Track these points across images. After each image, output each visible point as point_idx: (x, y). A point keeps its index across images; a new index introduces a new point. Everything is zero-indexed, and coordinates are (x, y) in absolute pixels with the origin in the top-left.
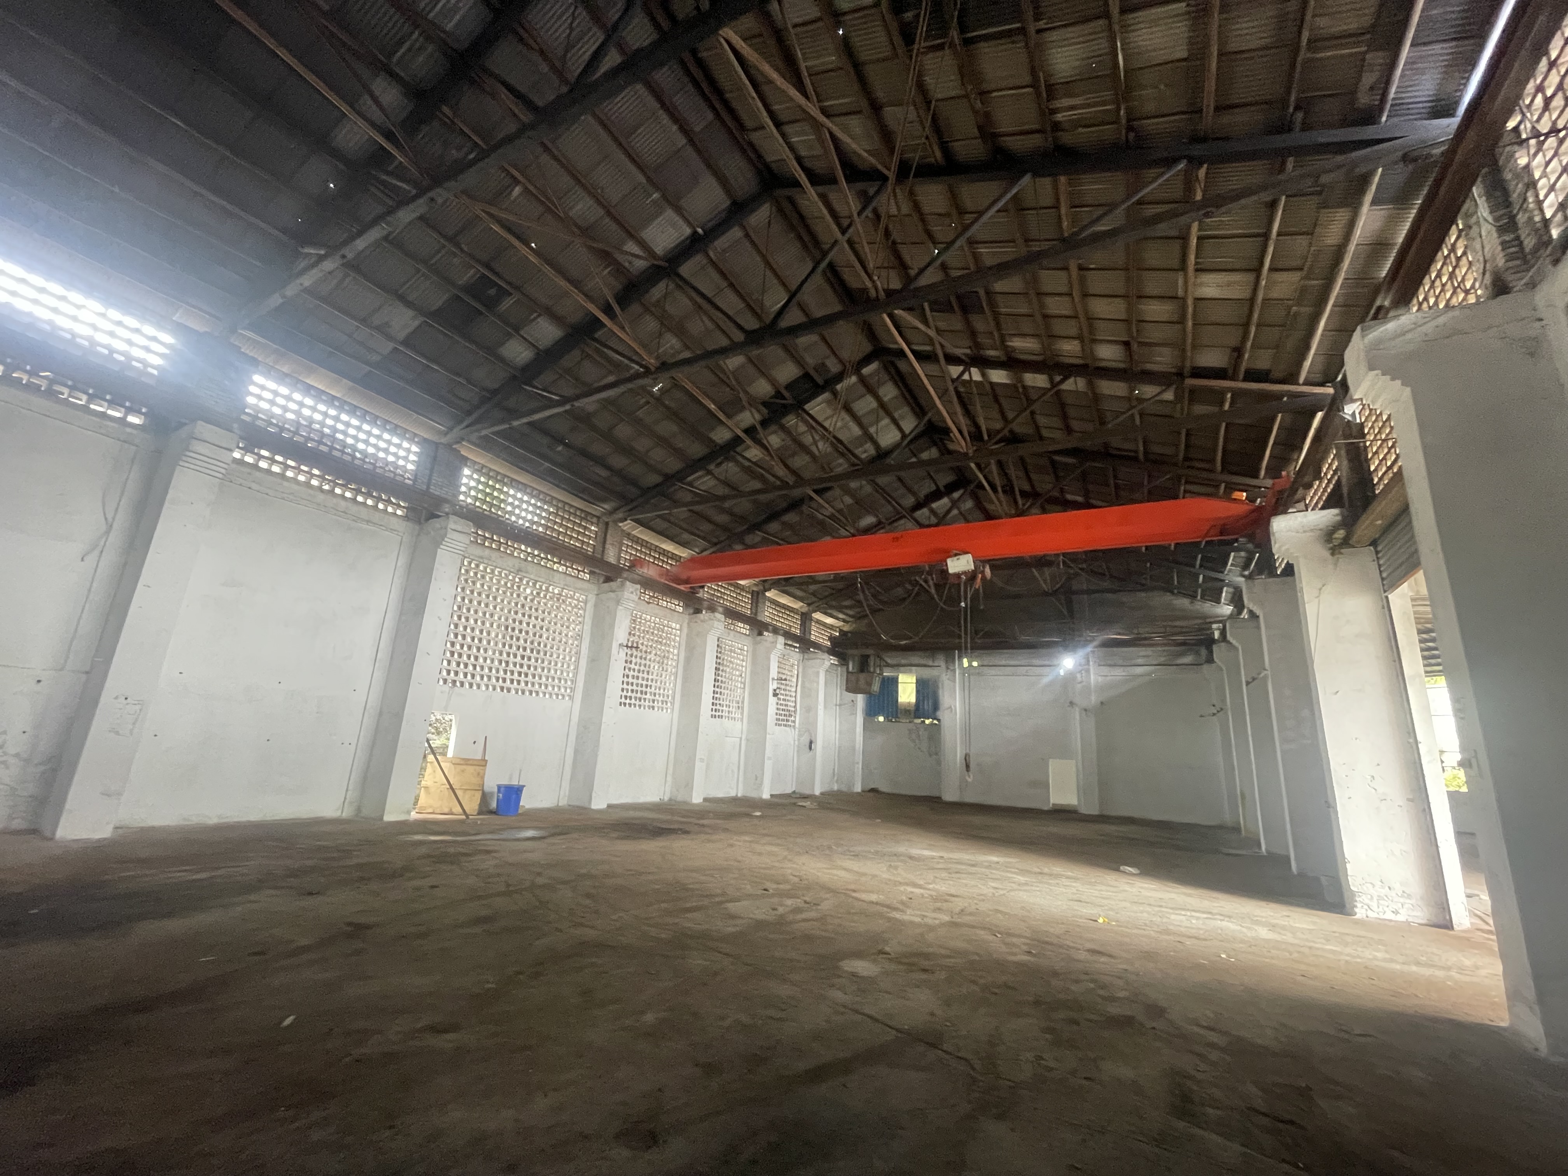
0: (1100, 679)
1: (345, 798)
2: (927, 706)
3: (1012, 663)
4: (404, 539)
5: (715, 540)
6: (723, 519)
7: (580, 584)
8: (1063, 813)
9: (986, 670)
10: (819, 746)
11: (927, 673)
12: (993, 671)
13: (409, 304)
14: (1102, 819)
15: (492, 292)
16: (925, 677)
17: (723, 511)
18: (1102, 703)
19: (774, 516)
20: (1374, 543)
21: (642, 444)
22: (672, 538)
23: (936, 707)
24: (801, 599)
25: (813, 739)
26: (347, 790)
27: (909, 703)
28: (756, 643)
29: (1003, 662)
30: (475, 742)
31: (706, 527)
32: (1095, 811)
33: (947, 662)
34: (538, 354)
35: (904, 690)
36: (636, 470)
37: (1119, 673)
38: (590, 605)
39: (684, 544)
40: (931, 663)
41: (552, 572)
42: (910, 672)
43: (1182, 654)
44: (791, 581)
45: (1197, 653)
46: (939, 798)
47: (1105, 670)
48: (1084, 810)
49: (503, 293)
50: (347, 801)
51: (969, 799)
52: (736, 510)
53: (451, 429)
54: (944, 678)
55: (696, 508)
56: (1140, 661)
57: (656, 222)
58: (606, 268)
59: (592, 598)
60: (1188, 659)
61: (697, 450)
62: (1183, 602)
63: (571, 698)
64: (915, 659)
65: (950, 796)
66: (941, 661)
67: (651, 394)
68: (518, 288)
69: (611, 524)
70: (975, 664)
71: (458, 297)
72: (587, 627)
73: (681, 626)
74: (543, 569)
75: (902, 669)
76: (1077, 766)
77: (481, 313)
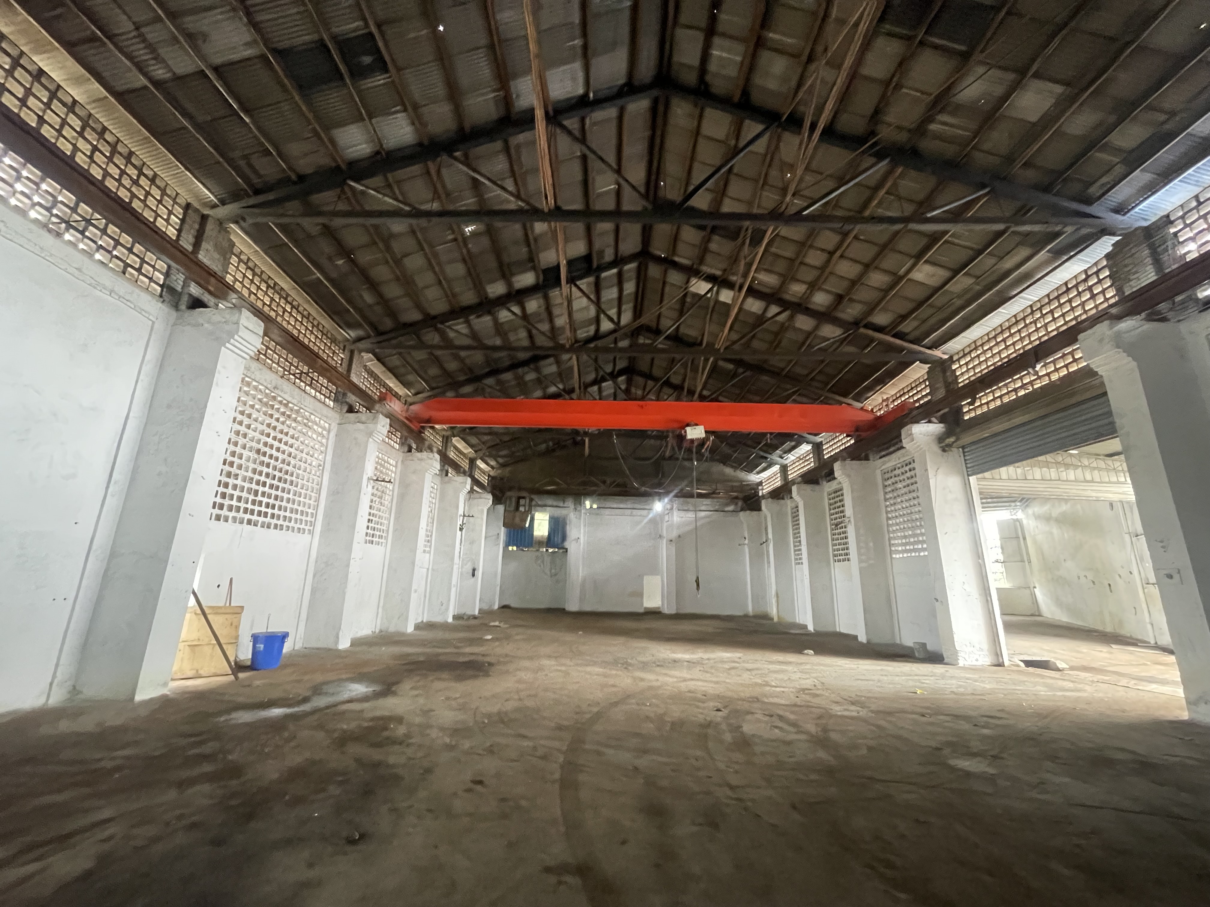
0: (679, 519)
1: (54, 676)
2: (558, 539)
3: (622, 506)
4: (156, 326)
5: (434, 385)
6: (452, 366)
7: (325, 411)
8: (654, 614)
9: (602, 511)
10: (479, 573)
11: (558, 512)
12: (607, 511)
13: (255, 25)
14: (678, 617)
15: (367, 60)
16: (556, 515)
17: (456, 357)
18: (679, 536)
19: (494, 372)
20: (963, 447)
21: (424, 279)
22: (398, 377)
23: (564, 538)
24: (472, 446)
25: (476, 567)
26: (57, 665)
27: (542, 536)
28: (443, 483)
29: (615, 506)
30: (219, 586)
31: (434, 371)
32: (673, 611)
33: (575, 504)
34: (378, 153)
35: (539, 525)
36: (404, 303)
37: (691, 515)
38: (332, 434)
39: (406, 384)
40: (561, 504)
41: (303, 393)
42: (545, 511)
43: (727, 505)
44: (474, 430)
45: (736, 504)
46: (564, 609)
47: (682, 514)
48: (666, 611)
49: (381, 66)
50: (56, 681)
51: (588, 608)
52: (468, 361)
53: (223, 202)
54: (572, 516)
55: (438, 353)
56: (703, 508)
57: (562, 68)
58: (494, 91)
59: (335, 427)
60: (731, 508)
61: (468, 298)
62: (728, 471)
63: (311, 532)
64: (550, 502)
65: (573, 606)
66: (570, 503)
67: (463, 233)
68: (399, 69)
69: (356, 352)
70: (595, 506)
71: (325, 46)
72: (329, 458)
73: (397, 463)
74: (297, 390)
75: (538, 508)
76: (663, 581)
77: (342, 78)
